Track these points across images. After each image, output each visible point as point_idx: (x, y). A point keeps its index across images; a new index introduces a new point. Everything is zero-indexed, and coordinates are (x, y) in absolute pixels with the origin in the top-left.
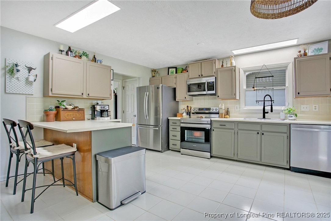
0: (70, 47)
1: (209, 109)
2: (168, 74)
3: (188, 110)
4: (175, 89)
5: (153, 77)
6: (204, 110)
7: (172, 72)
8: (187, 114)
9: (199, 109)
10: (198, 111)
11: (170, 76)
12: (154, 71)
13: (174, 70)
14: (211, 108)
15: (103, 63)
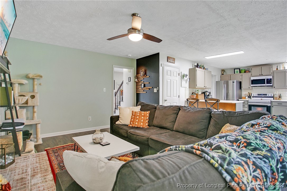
0: (198, 64)
1: (266, 95)
2: (235, 73)
3: (249, 95)
4: (240, 83)
5: (222, 74)
6: (262, 95)
7: (237, 72)
8: (249, 97)
9: (258, 95)
10: (257, 96)
11: (236, 74)
12: (223, 71)
13: (238, 70)
14: (267, 94)
15: (209, 70)
